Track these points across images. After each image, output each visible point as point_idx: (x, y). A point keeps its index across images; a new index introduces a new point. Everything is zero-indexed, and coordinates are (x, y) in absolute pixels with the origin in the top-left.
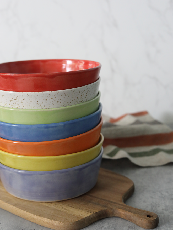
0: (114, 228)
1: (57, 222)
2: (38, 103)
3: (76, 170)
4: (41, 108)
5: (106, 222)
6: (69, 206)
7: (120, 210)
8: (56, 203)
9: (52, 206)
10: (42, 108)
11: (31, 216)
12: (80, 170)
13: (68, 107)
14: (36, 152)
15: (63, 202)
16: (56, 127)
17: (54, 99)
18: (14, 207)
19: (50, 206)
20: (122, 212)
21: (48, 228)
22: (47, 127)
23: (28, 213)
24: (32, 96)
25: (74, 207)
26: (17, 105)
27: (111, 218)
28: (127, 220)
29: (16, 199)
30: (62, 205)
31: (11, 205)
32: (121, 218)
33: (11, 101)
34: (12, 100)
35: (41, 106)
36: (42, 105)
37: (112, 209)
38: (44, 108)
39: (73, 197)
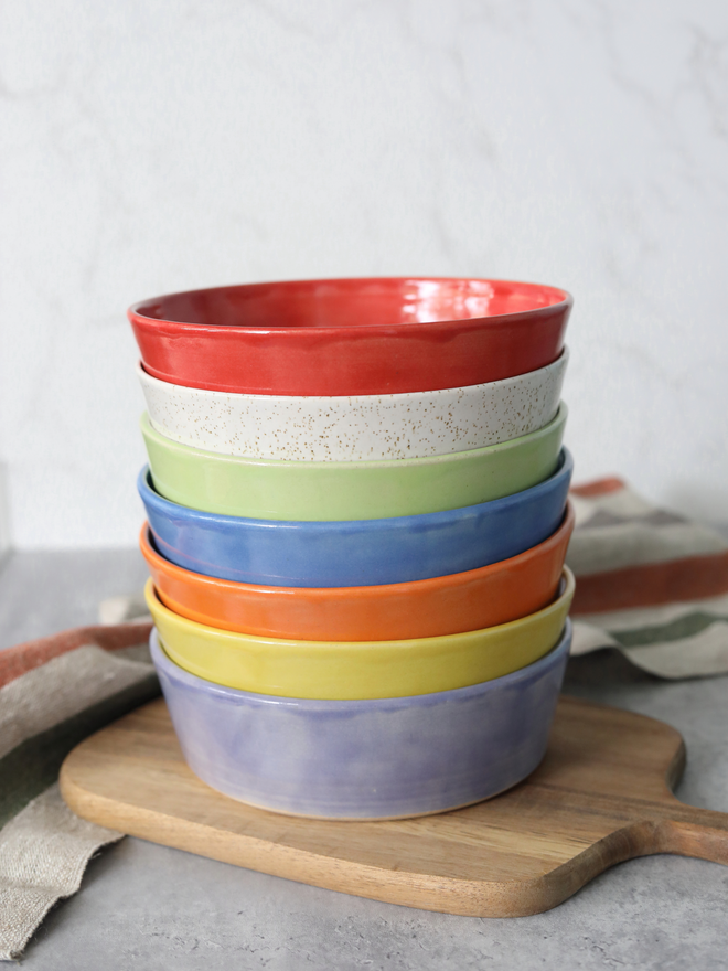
0: (675, 893)
1: (475, 883)
2: (386, 435)
3: (509, 687)
4: (396, 455)
5: (636, 874)
6: (490, 827)
7: (678, 824)
8: (435, 820)
9: (424, 829)
10: (401, 454)
11: (362, 874)
12: (523, 686)
13: (491, 450)
14: (373, 624)
15: (458, 814)
16: (452, 524)
17: (446, 418)
18: (281, 847)
19: (414, 833)
20: (689, 833)
21: (433, 911)
22: (421, 527)
23: (345, 865)
24: (368, 409)
25: (508, 828)
26: (302, 447)
27: (648, 860)
28: (709, 861)
29: (273, 818)
30: (458, 824)
31: (263, 842)
32: (684, 856)
33: (278, 434)
34: (283, 430)
35: (397, 448)
36: (403, 444)
37: (650, 824)
38: (409, 453)
39: (489, 796)
